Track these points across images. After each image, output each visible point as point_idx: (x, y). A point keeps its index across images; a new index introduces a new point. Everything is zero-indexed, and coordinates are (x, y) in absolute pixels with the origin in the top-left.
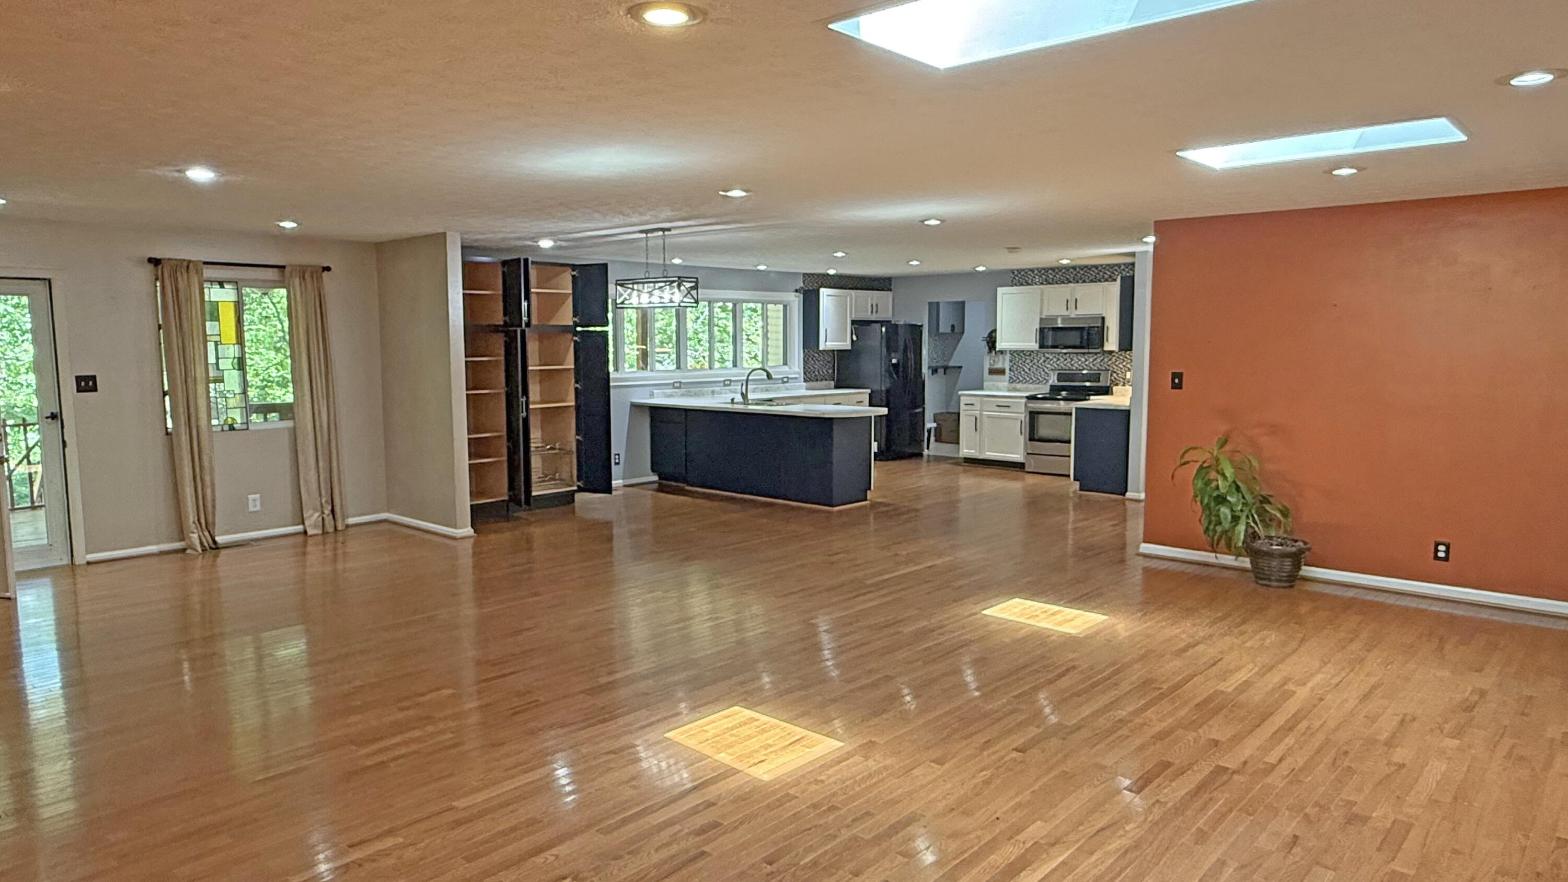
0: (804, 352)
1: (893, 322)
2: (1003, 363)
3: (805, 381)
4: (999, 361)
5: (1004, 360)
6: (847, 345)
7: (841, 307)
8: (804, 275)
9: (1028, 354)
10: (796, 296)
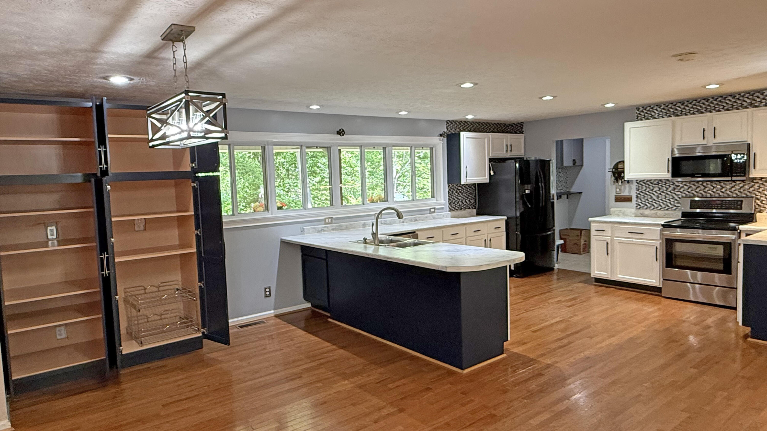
0: (449, 186)
1: (525, 159)
2: (630, 192)
3: (451, 210)
4: (625, 188)
5: (630, 189)
6: (485, 179)
7: (480, 147)
8: (447, 122)
9: (655, 182)
10: (440, 140)
